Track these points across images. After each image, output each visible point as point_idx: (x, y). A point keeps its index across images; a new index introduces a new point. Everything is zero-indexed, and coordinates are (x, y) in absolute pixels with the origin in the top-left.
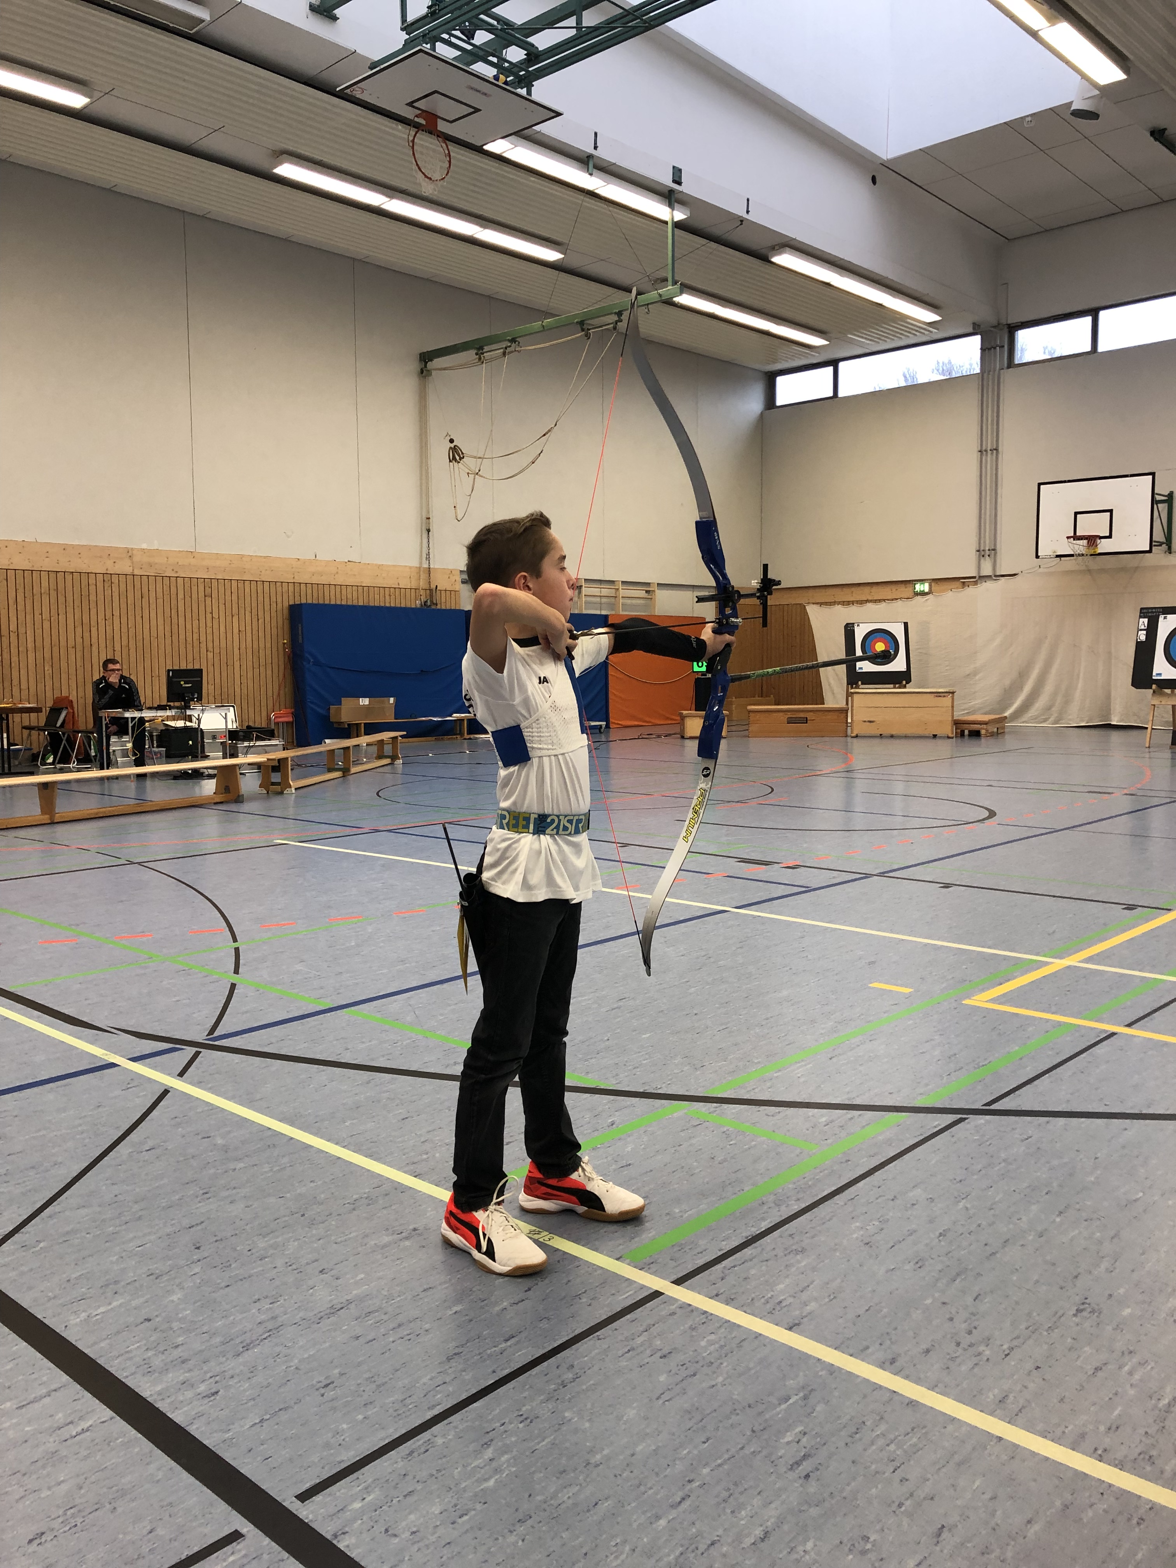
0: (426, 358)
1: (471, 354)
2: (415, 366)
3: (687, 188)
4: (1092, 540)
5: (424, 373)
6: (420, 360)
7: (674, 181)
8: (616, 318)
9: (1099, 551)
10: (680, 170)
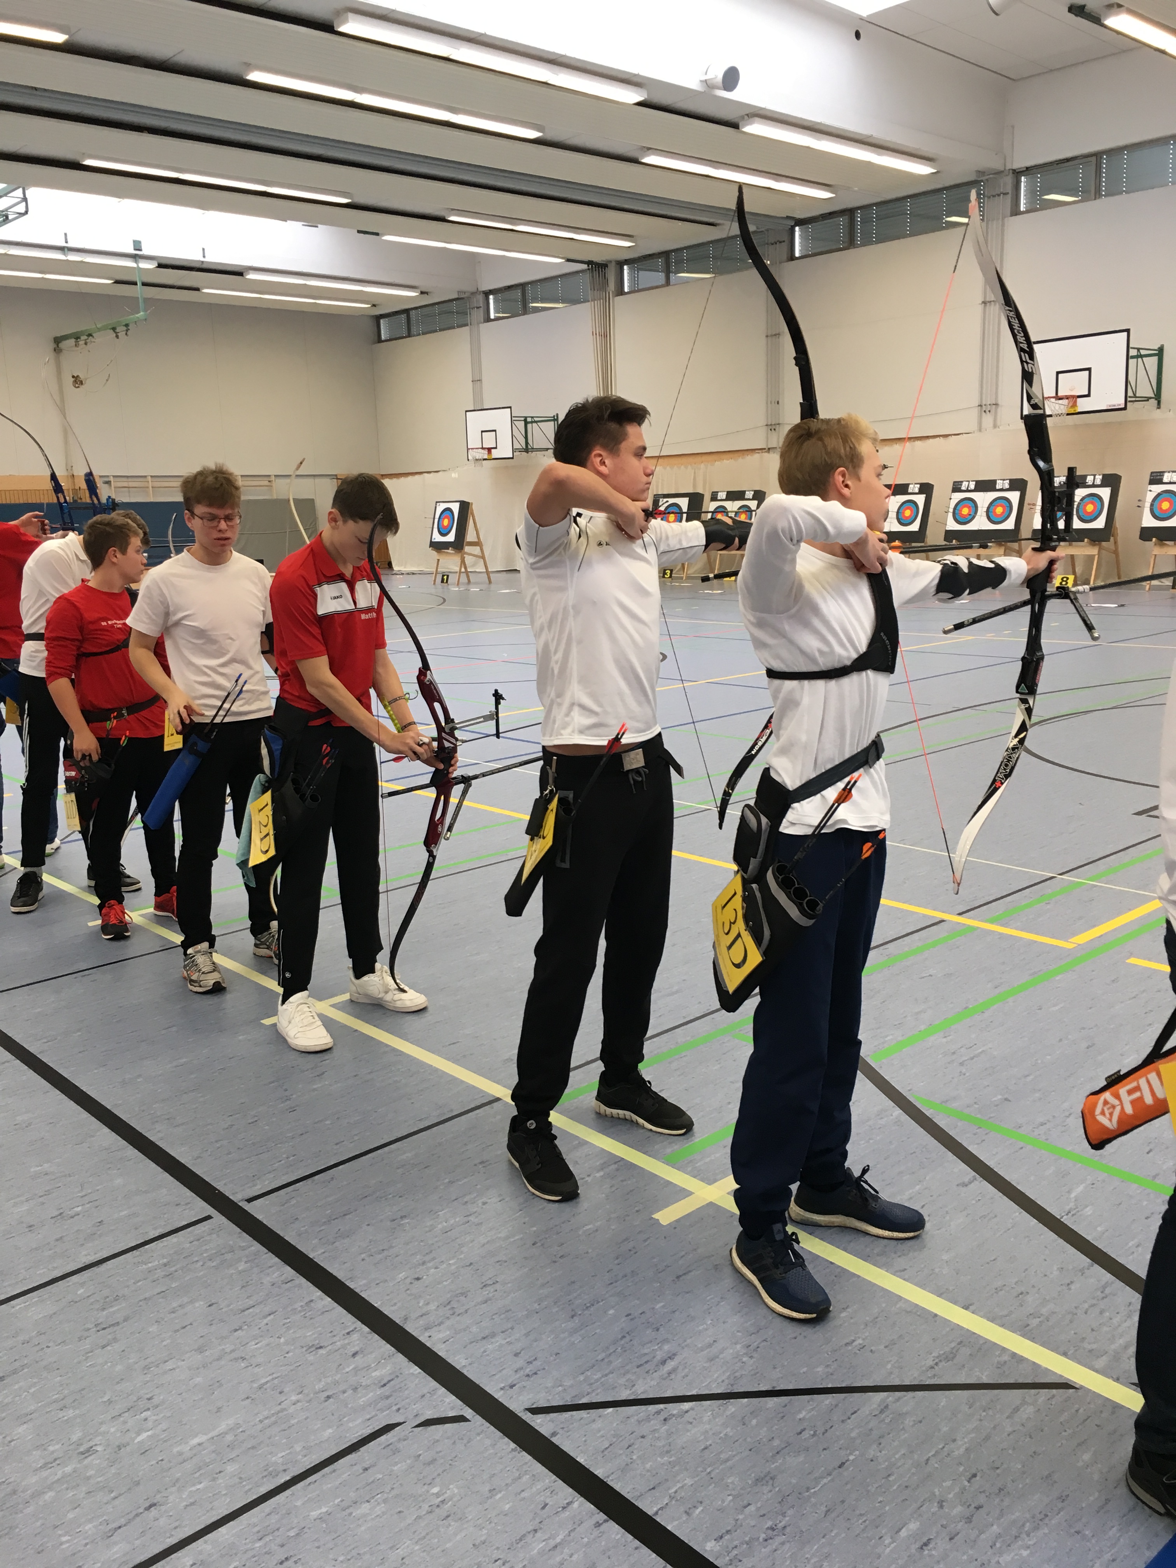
0: (58, 340)
1: (72, 341)
2: (52, 345)
3: (145, 251)
4: (489, 450)
5: (57, 350)
6: (55, 342)
7: (135, 249)
8: (125, 328)
9: (493, 457)
10: (140, 242)
